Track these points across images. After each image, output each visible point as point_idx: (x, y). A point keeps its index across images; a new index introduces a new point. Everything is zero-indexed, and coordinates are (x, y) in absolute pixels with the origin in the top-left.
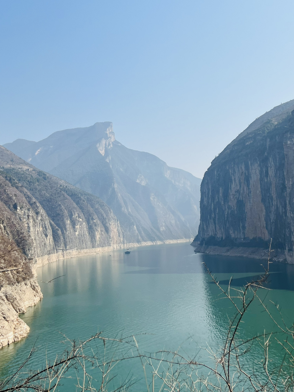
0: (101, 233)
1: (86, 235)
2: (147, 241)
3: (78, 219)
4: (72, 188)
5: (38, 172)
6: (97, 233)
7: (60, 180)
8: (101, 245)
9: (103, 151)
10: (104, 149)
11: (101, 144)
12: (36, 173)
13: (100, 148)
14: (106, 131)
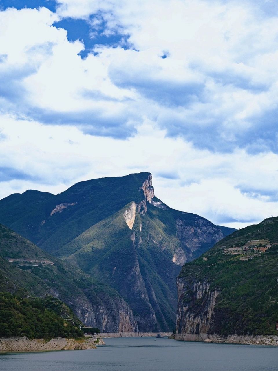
0: (108, 321)
1: (94, 322)
2: (168, 332)
3: (87, 310)
5: (58, 267)
6: (103, 321)
7: (77, 269)
8: (106, 331)
10: (134, 216)
11: (130, 210)
12: (56, 268)
13: (128, 216)
14: (142, 187)
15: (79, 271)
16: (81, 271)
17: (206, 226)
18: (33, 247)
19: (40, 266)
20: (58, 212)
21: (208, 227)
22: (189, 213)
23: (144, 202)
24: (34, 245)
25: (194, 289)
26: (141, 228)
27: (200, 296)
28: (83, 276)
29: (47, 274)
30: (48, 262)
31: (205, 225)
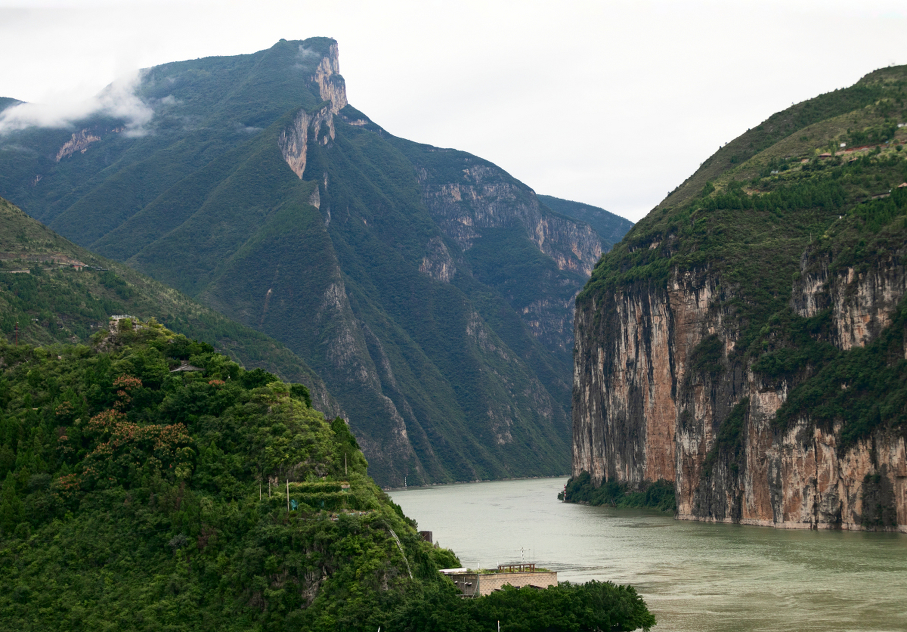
4: (199, 313)
5: (100, 275)
9: (303, 158)
10: (305, 148)
11: (294, 132)
12: (95, 278)
13: (290, 147)
14: (314, 75)
15: (171, 295)
16: (175, 293)
17: (492, 183)
18: (8, 211)
19: (36, 271)
20: (77, 153)
21: (500, 185)
22: (445, 147)
23: (327, 112)
24: (10, 205)
25: (805, 307)
26: (326, 183)
27: (858, 335)
28: (185, 310)
29: (64, 296)
30: (63, 260)
31: (490, 180)
